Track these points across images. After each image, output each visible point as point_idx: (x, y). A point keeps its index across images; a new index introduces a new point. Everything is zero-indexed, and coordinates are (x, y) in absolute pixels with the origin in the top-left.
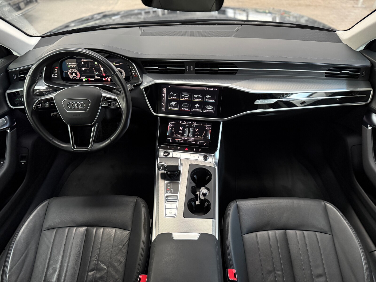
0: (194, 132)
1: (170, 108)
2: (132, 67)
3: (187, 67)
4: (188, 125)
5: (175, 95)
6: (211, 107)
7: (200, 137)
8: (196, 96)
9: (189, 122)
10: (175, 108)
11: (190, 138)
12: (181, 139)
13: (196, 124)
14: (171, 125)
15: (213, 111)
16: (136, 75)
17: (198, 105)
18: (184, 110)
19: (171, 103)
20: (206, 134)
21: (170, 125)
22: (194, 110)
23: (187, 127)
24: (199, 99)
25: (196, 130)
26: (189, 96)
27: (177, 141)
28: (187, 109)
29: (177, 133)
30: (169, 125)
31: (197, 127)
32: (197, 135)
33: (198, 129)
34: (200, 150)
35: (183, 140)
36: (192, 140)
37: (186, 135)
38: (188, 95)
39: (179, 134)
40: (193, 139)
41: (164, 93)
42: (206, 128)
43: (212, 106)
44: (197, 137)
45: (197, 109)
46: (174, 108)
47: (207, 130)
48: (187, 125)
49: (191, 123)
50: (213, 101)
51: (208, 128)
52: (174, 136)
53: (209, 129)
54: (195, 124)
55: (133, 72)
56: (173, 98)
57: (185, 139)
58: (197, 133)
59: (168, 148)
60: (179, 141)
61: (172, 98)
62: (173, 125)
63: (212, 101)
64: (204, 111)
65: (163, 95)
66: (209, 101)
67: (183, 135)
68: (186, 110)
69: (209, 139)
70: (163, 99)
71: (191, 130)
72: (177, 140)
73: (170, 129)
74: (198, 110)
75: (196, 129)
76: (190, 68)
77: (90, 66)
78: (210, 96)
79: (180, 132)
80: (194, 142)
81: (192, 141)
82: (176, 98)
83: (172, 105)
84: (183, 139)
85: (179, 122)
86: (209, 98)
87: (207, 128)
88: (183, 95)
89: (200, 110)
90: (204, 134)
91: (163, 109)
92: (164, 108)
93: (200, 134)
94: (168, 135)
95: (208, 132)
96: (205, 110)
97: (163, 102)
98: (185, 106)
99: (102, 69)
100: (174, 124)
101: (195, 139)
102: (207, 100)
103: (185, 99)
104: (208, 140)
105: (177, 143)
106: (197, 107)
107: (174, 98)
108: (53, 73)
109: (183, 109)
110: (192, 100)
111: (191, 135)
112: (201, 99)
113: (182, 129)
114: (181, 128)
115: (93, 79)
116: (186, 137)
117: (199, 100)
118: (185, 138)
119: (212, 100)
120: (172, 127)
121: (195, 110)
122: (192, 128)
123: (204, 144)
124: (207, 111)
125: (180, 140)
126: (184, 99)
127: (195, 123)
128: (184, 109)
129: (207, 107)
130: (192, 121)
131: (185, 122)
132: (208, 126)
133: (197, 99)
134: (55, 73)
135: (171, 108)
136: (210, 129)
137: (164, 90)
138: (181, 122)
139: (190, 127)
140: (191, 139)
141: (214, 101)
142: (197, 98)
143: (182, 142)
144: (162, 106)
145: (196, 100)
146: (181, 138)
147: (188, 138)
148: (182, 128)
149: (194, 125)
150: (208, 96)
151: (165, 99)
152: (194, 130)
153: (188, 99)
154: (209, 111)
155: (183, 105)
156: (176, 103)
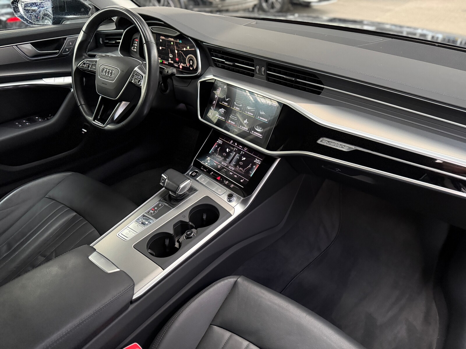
0: (240, 160)
1: (217, 115)
5: (227, 100)
6: (261, 128)
7: (242, 169)
8: (249, 108)
9: (240, 146)
10: (222, 118)
11: (231, 166)
12: (221, 163)
13: (246, 151)
14: (220, 141)
15: (261, 136)
17: (247, 121)
19: (220, 110)
20: (251, 169)
22: (241, 126)
23: (235, 151)
24: (250, 114)
25: (243, 159)
26: (241, 105)
27: (215, 164)
28: (234, 123)
29: (221, 154)
30: (217, 142)
31: (245, 155)
32: (240, 166)
33: (244, 159)
34: (232, 186)
35: (222, 166)
36: (231, 169)
37: (228, 160)
39: (222, 156)
40: (233, 169)
42: (255, 161)
44: (238, 168)
47: (255, 164)
48: (236, 148)
49: (241, 147)
50: (266, 121)
51: (258, 161)
52: (215, 157)
53: (257, 164)
54: (245, 151)
56: (225, 103)
57: (224, 166)
58: (241, 163)
59: (202, 168)
61: (223, 102)
62: (221, 142)
64: (251, 132)
66: (261, 119)
67: (225, 159)
69: (251, 176)
71: (236, 157)
73: (217, 146)
75: (242, 157)
76: (260, 70)
77: (166, 46)
79: (224, 154)
80: (232, 174)
81: (231, 171)
83: (221, 112)
85: (230, 142)
86: (262, 116)
87: (256, 161)
88: (235, 103)
89: (247, 129)
90: (248, 167)
93: (243, 167)
94: (210, 153)
95: (254, 167)
96: (253, 132)
97: (213, 105)
98: (233, 118)
99: (176, 52)
100: (223, 142)
101: (236, 170)
102: (259, 117)
103: (236, 109)
104: (248, 177)
106: (245, 124)
108: (132, 46)
110: (242, 111)
111: (233, 163)
112: (252, 114)
113: (228, 151)
115: (167, 63)
116: (226, 163)
117: (250, 115)
119: (265, 120)
120: (219, 145)
122: (239, 154)
123: (242, 181)
125: (219, 164)
128: (231, 122)
129: (256, 128)
130: (244, 145)
131: (236, 145)
132: (258, 159)
134: (135, 46)
136: (260, 163)
137: (218, 91)
138: (232, 141)
139: (239, 151)
142: (249, 110)
143: (219, 167)
146: (221, 161)
147: (228, 166)
148: (228, 150)
149: (243, 151)
150: (262, 112)
151: (215, 103)
152: (241, 158)
153: (238, 110)
154: (256, 134)
155: (231, 116)
156: (224, 112)
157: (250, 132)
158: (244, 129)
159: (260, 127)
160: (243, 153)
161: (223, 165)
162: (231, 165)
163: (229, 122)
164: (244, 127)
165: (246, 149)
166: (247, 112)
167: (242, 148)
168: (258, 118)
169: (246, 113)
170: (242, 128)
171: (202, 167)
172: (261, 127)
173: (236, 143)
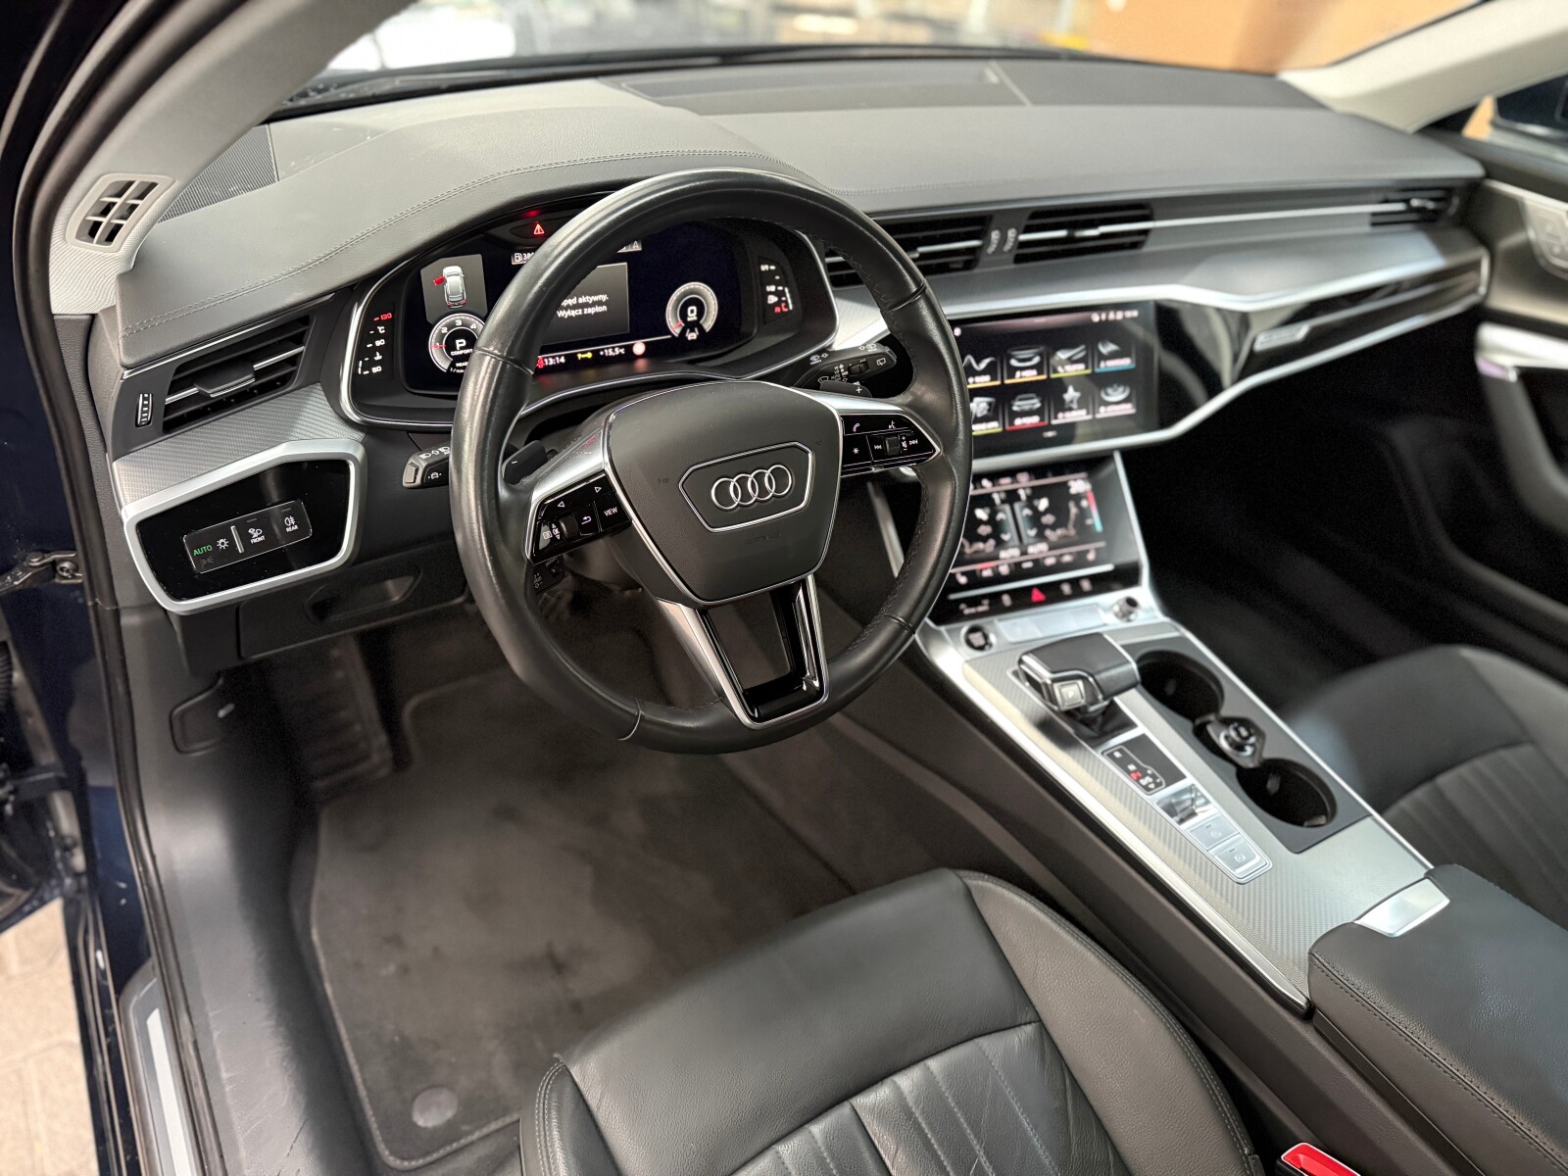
0: (1035, 519)
2: (773, 268)
3: (995, 235)
4: (1003, 496)
5: (982, 365)
6: (1121, 389)
7: (1063, 531)
8: (1064, 355)
9: (1002, 482)
10: (990, 426)
11: (1033, 544)
12: (997, 558)
16: (787, 306)
17: (1076, 390)
18: (1022, 424)
19: (971, 407)
20: (1083, 514)
22: (1060, 415)
24: (1075, 368)
25: (1041, 508)
26: (1036, 360)
27: (985, 573)
28: (1034, 420)
29: (973, 537)
31: (1037, 493)
32: (1053, 527)
33: (1044, 503)
34: (1086, 585)
35: (1009, 563)
36: (1039, 553)
37: (1010, 536)
38: (1034, 357)
39: (984, 539)
40: (1043, 547)
42: (1072, 491)
43: (1125, 387)
44: (1052, 537)
45: (1070, 409)
46: (984, 426)
47: (1078, 498)
49: (1008, 481)
50: (1128, 364)
51: (1080, 486)
52: (967, 556)
53: (1084, 491)
54: (1028, 482)
55: (771, 293)
56: (978, 379)
57: (1015, 557)
58: (1048, 519)
59: (967, 612)
60: (995, 569)
61: (972, 380)
63: (1122, 365)
64: (1099, 413)
66: (1111, 366)
67: (1000, 542)
68: (1031, 423)
69: (1100, 529)
71: (1021, 513)
72: (986, 569)
74: (1075, 414)
75: (1036, 503)
76: (1003, 240)
78: (1113, 347)
79: (983, 530)
80: (1052, 560)
81: (1044, 558)
82: (987, 378)
83: (977, 413)
84: (1007, 559)
86: (1113, 356)
87: (1076, 488)
88: (1014, 362)
89: (1084, 412)
90: (1072, 516)
93: (1061, 521)
95: (1084, 503)
96: (1102, 409)
98: (1027, 407)
102: (1105, 364)
103: (1025, 377)
104: (1096, 537)
105: (990, 582)
106: (1072, 402)
107: (981, 383)
109: (1018, 422)
110: (1048, 374)
111: (1029, 532)
112: (1082, 367)
113: (984, 517)
114: (980, 513)
115: (563, 360)
116: (1013, 547)
117: (1077, 371)
118: (1010, 554)
119: (1123, 362)
121: (1064, 418)
122: (1021, 500)
123: (1090, 557)
124: (1111, 408)
125: (998, 566)
126: (1021, 377)
128: (1024, 420)
129: (1107, 394)
132: (1075, 480)
133: (1068, 369)
136: (1088, 487)
139: (1012, 497)
140: (1038, 549)
141: (1131, 363)
143: (1004, 570)
145: (1065, 372)
146: (996, 554)
147: (1023, 549)
148: (984, 513)
150: (1107, 345)
152: (1034, 509)
153: (1034, 376)
155: (1017, 406)
156: (990, 404)
157: (1094, 415)
158: (1073, 417)
159: (1117, 387)
160: (1029, 491)
161: (1011, 558)
162: (1029, 542)
163: (1018, 425)
164: (1073, 410)
166: (1065, 369)
167: (1012, 483)
168: (1102, 368)
169: (1061, 373)
170: (1068, 418)
171: (964, 609)
172: (1120, 387)
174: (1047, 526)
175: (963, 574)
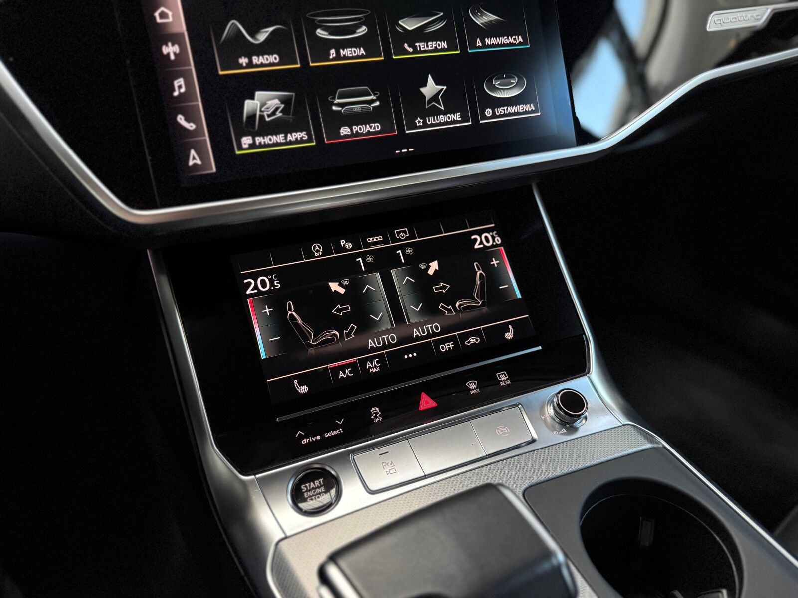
0: (423, 286)
1: (246, 141)
4: (370, 258)
5: (262, 37)
6: (514, 81)
7: (466, 303)
8: (410, 25)
9: (370, 240)
10: (291, 137)
11: (417, 325)
12: (363, 350)
13: (412, 236)
14: (259, 284)
15: (532, 107)
17: (437, 84)
18: (352, 135)
19: (249, 105)
20: (493, 277)
21: (256, 287)
22: (419, 121)
23: (370, 268)
24: (432, 45)
25: (431, 272)
26: (362, 30)
27: (341, 375)
28: (376, 127)
29: (322, 321)
30: (249, 292)
32: (450, 299)
33: (434, 266)
34: (503, 378)
35: (381, 357)
36: (429, 336)
37: (382, 314)
38: (358, 27)
39: (340, 324)
40: (435, 326)
41: (175, 39)
42: (477, 246)
43: (519, 78)
44: (450, 311)
45: (437, 112)
46: (280, 138)
47: (485, 255)
48: (363, 255)
49: (379, 238)
50: (520, 44)
51: (486, 239)
52: (311, 351)
53: (493, 246)
54: (407, 239)
56: (255, 60)
57: (390, 346)
58: (442, 287)
59: (305, 441)
60: (359, 369)
61: (244, 61)
62: (271, 281)
63: (510, 44)
64: (484, 117)
65: (170, 50)
66: (493, 46)
67: (366, 325)
68: (369, 133)
69: (519, 296)
70: (179, 82)
71: (400, 282)
72: (343, 368)
73: (267, 310)
74: (442, 118)
75: (423, 267)
78: (491, 17)
79: (339, 310)
80: (451, 345)
81: (438, 343)
82: (274, 58)
83: (262, 117)
84: (377, 349)
85: (310, 255)
86: (492, 30)
87: (481, 243)
88: (320, 33)
89: (457, 116)
90: (478, 282)
91: (194, 159)
92: (202, 154)
93: (462, 289)
94: (263, 356)
95: (495, 262)
96: (488, 112)
97: (182, 104)
98: (357, 108)
100: (281, 274)
102: (483, 42)
103: (345, 58)
104: (514, 307)
105: (348, 387)
106: (435, 98)
107: (262, 65)
109: (345, 131)
110: (388, 54)
111: (412, 309)
112: (444, 45)
113: (342, 291)
114: (334, 286)
116: (387, 332)
117: (436, 50)
119: (511, 40)
120: (274, 299)
121: (425, 125)
122: (400, 264)
123: (509, 336)
124: (500, 111)
125: (363, 362)
126: (338, 57)
127: (402, 234)
128: (355, 128)
129: (494, 88)
130: (384, 226)
131: (349, 246)
132: (479, 233)
133: (421, 46)
135: (259, 140)
136: (498, 240)
137: (163, 15)
138: (317, 249)
139: (384, 261)
141: (525, 43)
142: (420, 35)
143: (373, 367)
144: (185, 140)
145: (416, 51)
146: (359, 343)
147: (404, 332)
148: (341, 285)
149: (403, 248)
150: (483, 14)
151: (188, 83)
152: (419, 274)
153: (362, 57)
154: (510, 114)
155: (339, 105)
156: (285, 101)
157: (475, 120)
158: (440, 124)
159: (508, 77)
160: (410, 251)
161: (384, 347)
162: (412, 321)
163: (346, 136)
164: (439, 112)
165: (405, 232)
166: (415, 48)
167: (385, 241)
168: (479, 47)
169: (409, 53)
170: (432, 125)
171: (301, 437)
172: (513, 78)
173: (342, 242)
174: (442, 298)
175: (302, 380)
